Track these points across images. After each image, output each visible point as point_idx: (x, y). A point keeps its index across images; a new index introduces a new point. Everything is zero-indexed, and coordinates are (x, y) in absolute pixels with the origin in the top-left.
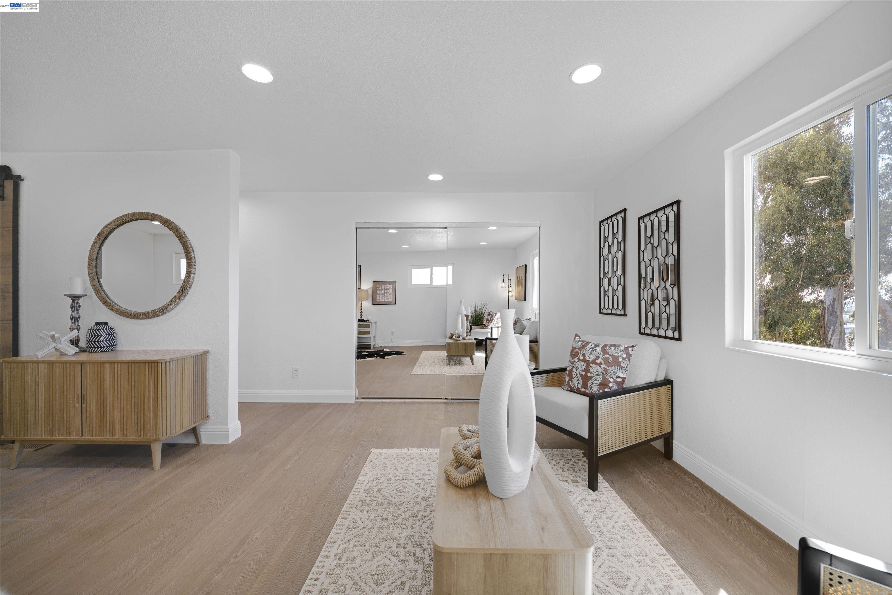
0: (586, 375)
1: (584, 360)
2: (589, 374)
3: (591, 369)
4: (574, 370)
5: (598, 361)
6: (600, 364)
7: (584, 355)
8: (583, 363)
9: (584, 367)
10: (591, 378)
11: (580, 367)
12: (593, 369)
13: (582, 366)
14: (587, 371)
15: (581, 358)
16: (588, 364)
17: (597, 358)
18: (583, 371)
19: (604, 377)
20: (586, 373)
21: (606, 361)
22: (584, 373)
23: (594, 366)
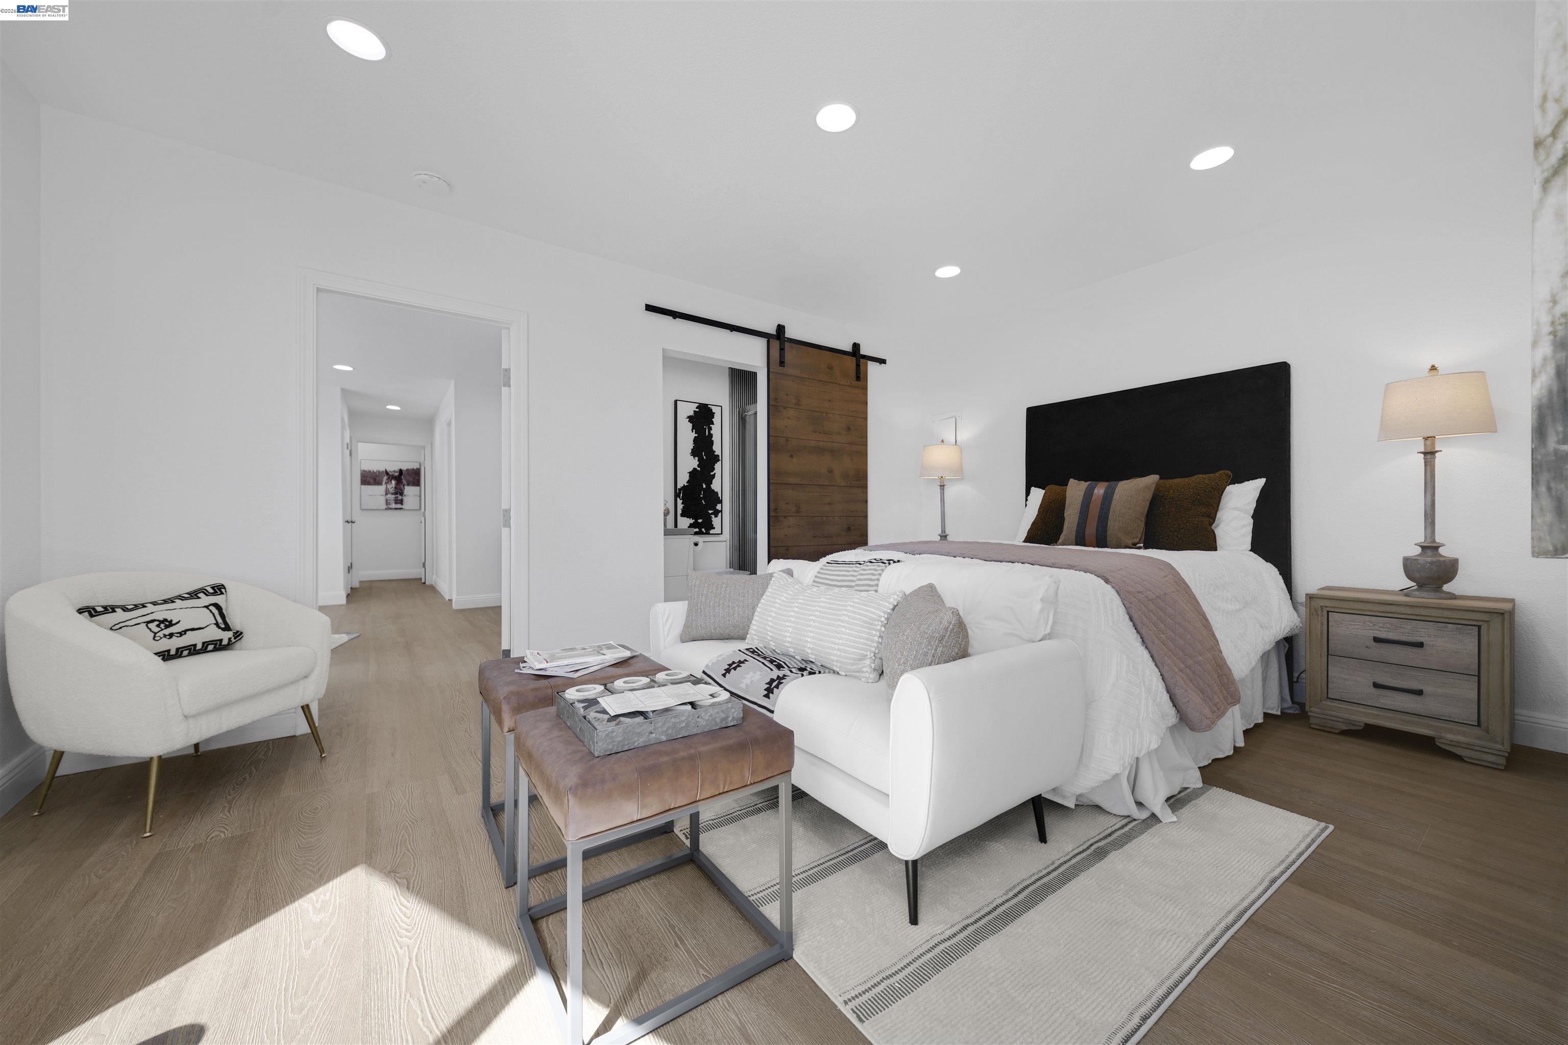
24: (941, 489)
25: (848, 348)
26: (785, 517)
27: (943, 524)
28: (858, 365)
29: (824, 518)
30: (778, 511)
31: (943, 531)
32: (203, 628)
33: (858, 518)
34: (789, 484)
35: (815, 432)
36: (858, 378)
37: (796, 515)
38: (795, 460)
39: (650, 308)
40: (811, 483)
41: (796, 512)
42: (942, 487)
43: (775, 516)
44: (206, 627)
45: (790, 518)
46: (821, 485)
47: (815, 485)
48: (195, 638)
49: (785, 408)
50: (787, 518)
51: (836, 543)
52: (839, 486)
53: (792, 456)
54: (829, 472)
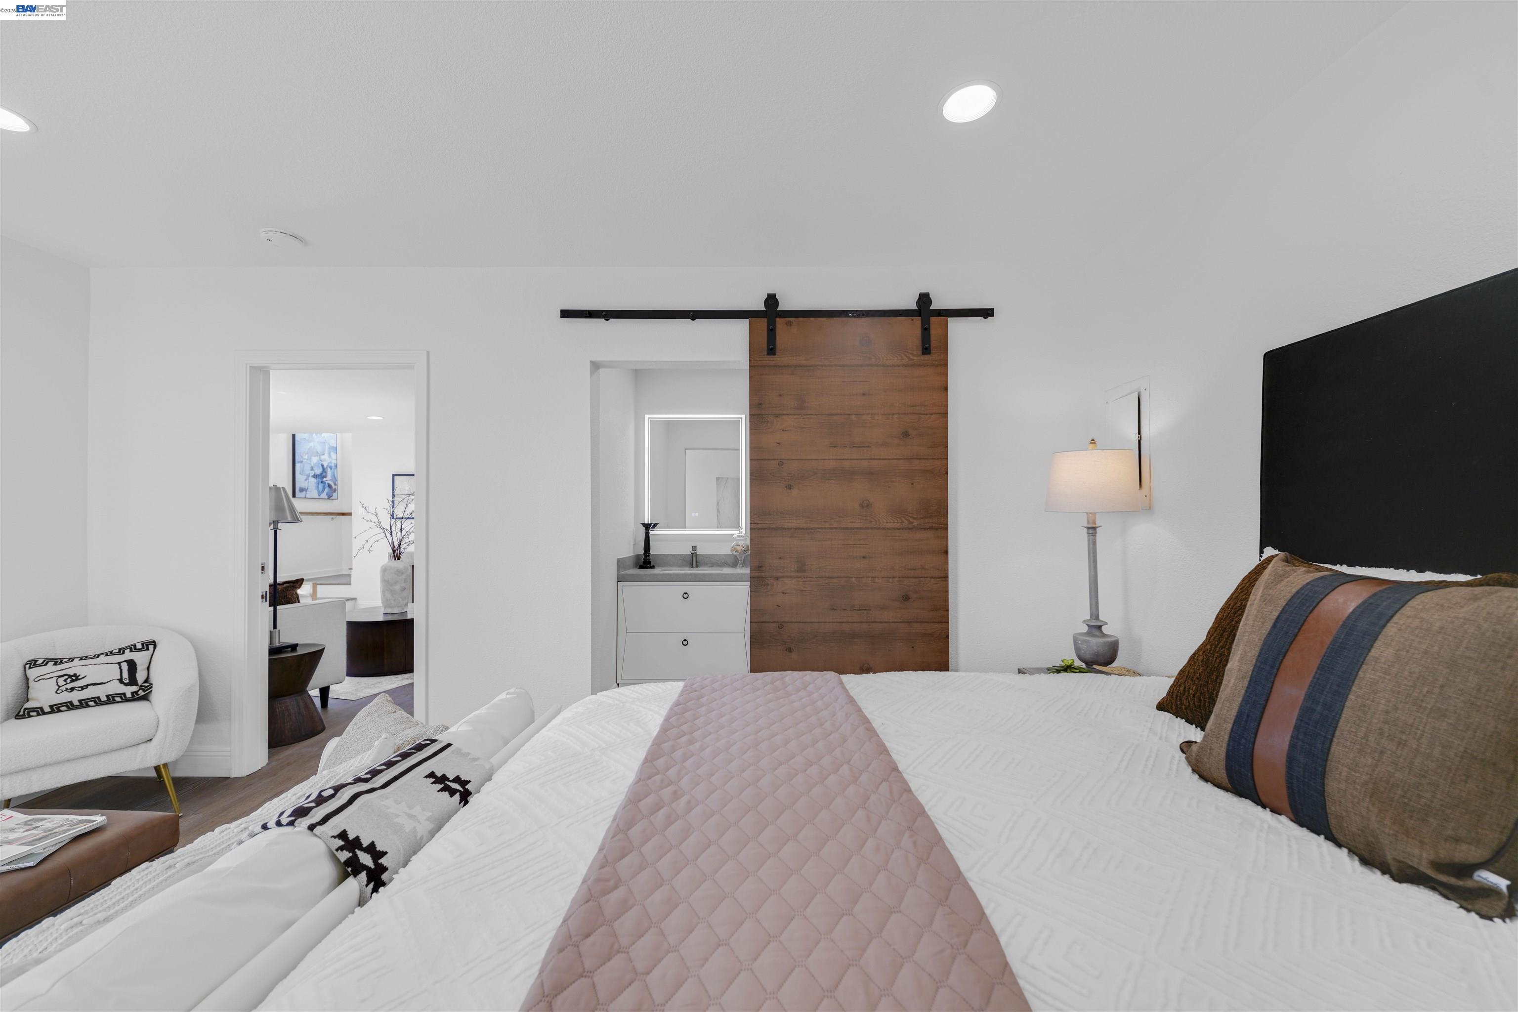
24: (1088, 534)
25: (911, 304)
26: (777, 578)
27: (1094, 603)
28: (926, 330)
29: (854, 579)
30: (764, 569)
31: (1095, 615)
32: (105, 683)
33: (927, 580)
34: (785, 529)
35: (835, 447)
36: (926, 350)
37: (799, 574)
38: (795, 492)
39: (566, 314)
40: (827, 525)
41: (798, 571)
42: (1092, 530)
43: (758, 577)
44: (107, 682)
45: (785, 579)
46: (847, 529)
47: (836, 528)
48: (101, 692)
49: (777, 416)
50: (781, 579)
51: (877, 620)
52: (884, 529)
53: (789, 487)
54: (863, 507)
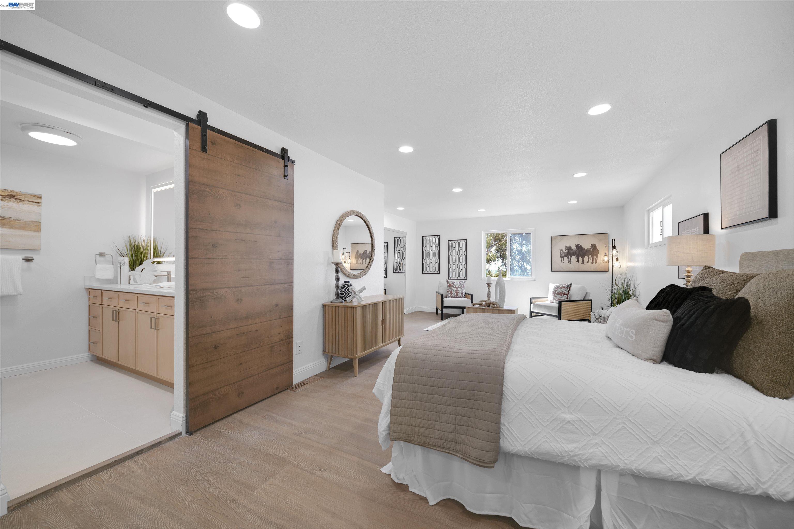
0: (457, 292)
1: (456, 287)
2: (458, 291)
3: (458, 290)
4: (453, 291)
5: (460, 287)
6: (460, 288)
7: (455, 286)
8: (455, 288)
9: (456, 289)
10: (459, 292)
11: (454, 289)
12: (459, 289)
13: (455, 289)
14: (457, 290)
15: (454, 286)
16: (457, 288)
17: (459, 286)
18: (456, 290)
19: (462, 292)
20: (457, 291)
21: (462, 286)
22: (456, 291)
23: (459, 288)
